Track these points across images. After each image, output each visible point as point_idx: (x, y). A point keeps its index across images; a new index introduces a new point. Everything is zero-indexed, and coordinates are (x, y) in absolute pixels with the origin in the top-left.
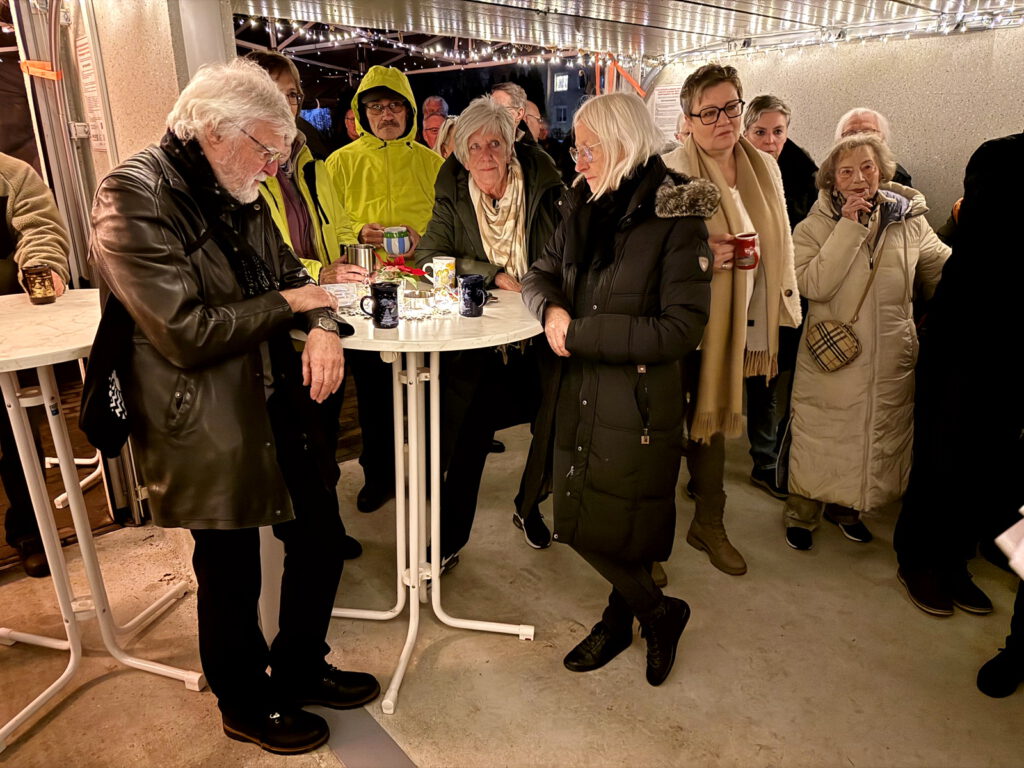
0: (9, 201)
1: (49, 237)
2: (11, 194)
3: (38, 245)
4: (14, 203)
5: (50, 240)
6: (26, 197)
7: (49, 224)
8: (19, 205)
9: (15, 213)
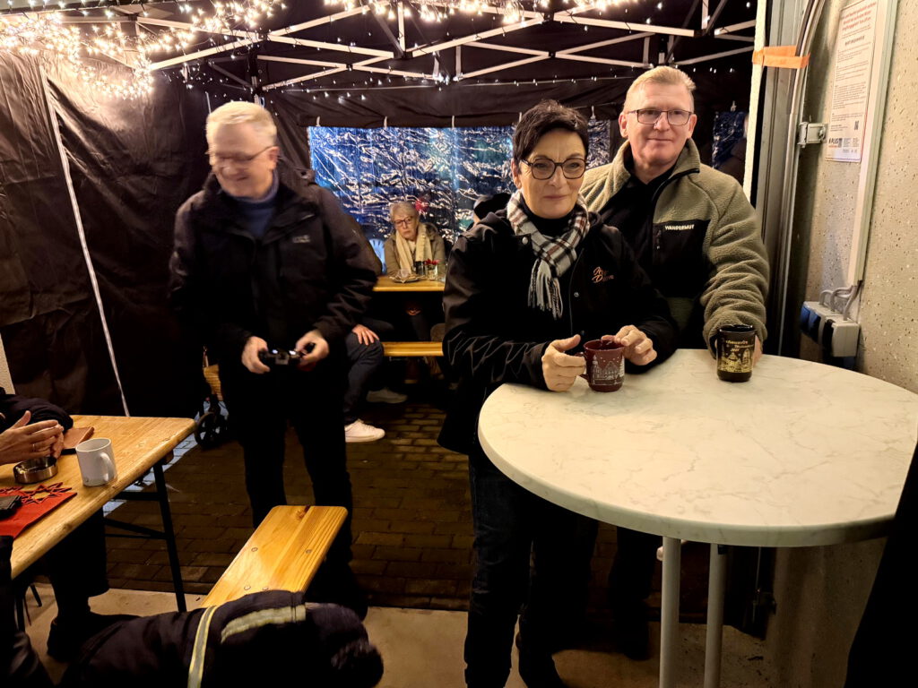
0: (710, 226)
1: (750, 276)
2: (714, 217)
3: (735, 287)
4: (715, 229)
5: (751, 281)
6: (729, 222)
7: (752, 258)
8: (721, 231)
9: (714, 242)
